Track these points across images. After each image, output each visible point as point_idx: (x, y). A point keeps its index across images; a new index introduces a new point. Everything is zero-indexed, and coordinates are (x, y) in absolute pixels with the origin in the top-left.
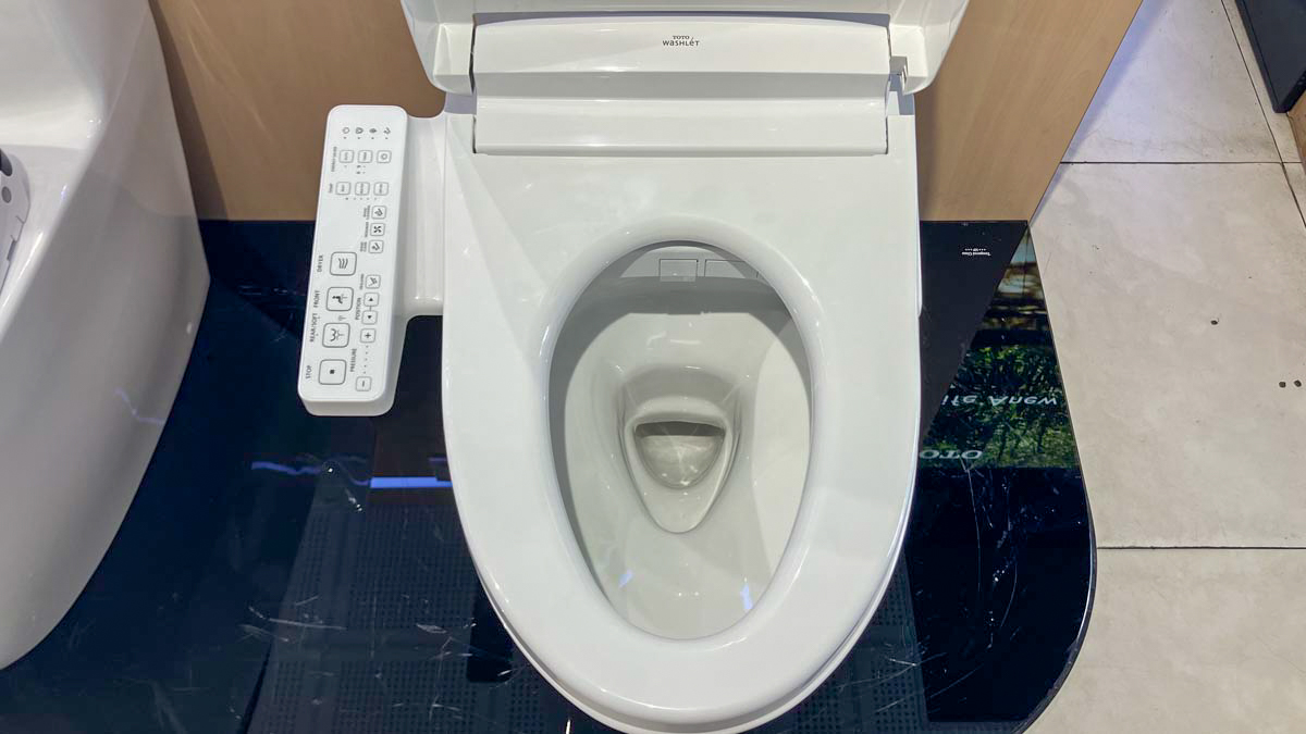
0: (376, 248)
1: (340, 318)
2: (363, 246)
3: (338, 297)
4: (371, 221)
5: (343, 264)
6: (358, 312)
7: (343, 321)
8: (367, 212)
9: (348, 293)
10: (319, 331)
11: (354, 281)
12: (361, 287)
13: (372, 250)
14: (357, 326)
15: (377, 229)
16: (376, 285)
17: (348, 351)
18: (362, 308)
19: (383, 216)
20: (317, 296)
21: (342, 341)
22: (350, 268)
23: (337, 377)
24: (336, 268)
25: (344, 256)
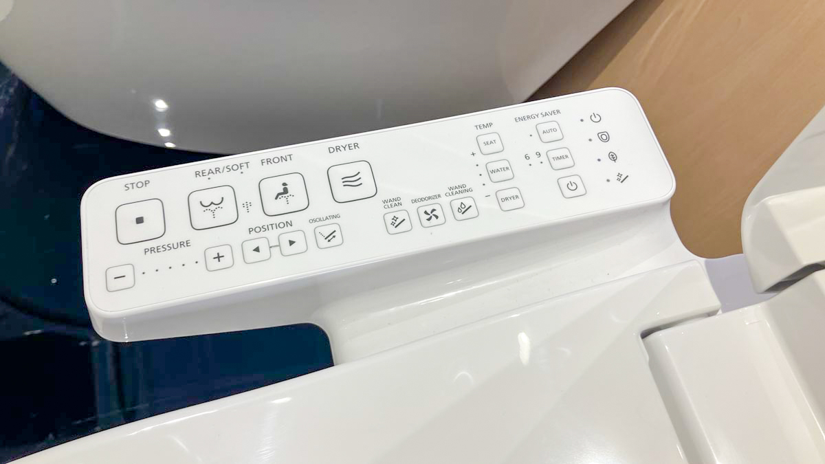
0: (396, 222)
1: (247, 205)
2: (396, 202)
3: (286, 191)
4: (445, 200)
5: (349, 181)
6: (264, 228)
7: (242, 210)
8: (462, 189)
9: (297, 200)
10: (217, 179)
11: (322, 205)
12: (314, 221)
13: (389, 219)
14: (237, 234)
15: (431, 215)
16: (324, 243)
17: (187, 234)
18: (273, 234)
19: (459, 216)
20: (282, 158)
21: (202, 218)
22: (343, 193)
23: (131, 232)
24: (338, 174)
25: (366, 178)
